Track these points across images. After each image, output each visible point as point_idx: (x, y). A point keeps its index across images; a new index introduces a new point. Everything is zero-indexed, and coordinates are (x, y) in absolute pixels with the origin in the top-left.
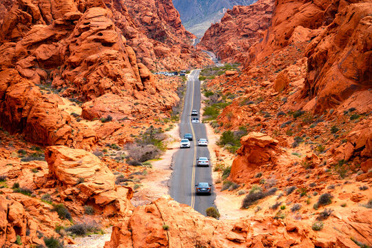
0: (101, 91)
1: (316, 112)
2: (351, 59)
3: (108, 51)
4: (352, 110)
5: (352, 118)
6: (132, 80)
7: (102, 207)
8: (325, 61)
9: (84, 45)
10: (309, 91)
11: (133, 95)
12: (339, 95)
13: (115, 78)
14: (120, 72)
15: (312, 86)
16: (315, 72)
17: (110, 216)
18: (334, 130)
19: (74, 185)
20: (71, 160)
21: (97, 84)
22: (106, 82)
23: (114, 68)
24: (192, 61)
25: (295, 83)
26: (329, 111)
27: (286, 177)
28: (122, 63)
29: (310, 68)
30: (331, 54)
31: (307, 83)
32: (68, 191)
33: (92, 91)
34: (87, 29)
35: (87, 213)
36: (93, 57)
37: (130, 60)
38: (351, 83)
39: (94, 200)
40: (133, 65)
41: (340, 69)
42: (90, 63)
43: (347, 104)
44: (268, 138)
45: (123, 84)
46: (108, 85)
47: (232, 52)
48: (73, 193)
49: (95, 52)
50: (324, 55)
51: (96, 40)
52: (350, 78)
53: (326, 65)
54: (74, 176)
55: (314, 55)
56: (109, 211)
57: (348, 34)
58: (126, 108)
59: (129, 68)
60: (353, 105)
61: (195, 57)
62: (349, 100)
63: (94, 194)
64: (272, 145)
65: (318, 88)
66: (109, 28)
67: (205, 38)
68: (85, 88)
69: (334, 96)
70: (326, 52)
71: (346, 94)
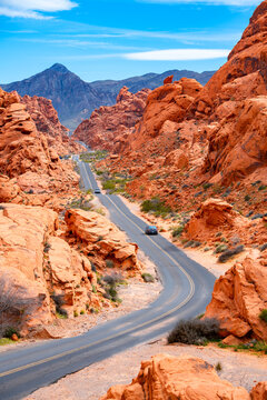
0: (22, 171)
1: (223, 184)
2: (254, 142)
3: (27, 138)
4: (259, 182)
5: (260, 189)
6: (46, 161)
7: (120, 261)
8: (226, 144)
9: (7, 133)
10: (210, 167)
11: (48, 173)
12: (244, 170)
13: (34, 159)
14: (38, 154)
15: (213, 164)
16: (216, 153)
17: (128, 269)
18: (247, 199)
19: (94, 243)
20: (89, 221)
21: (20, 165)
22: (27, 163)
23: (33, 151)
24: (71, 148)
25: (193, 162)
26: (236, 184)
27: (249, 236)
28: (38, 147)
29: (211, 150)
30: (232, 138)
31: (208, 161)
32: (90, 247)
33: (15, 170)
34: (10, 120)
35: (108, 266)
36: (15, 143)
37: (43, 145)
38: (254, 161)
39: (113, 255)
40: (45, 149)
41: (244, 149)
42: (12, 147)
43: (253, 178)
44: (225, 203)
45: (40, 165)
46: (28, 165)
47: (100, 141)
48: (94, 249)
49: (17, 139)
50: (226, 139)
51: (17, 129)
52: (254, 157)
53: (228, 146)
54: (94, 234)
55: (216, 139)
56: (127, 264)
57: (248, 122)
58: (44, 183)
59: (43, 152)
60: (258, 178)
61: (72, 145)
62: (254, 174)
63: (114, 250)
64: (228, 209)
65: (220, 166)
66: (27, 120)
67: (77, 131)
68: (9, 168)
69: (239, 171)
70: (227, 136)
71: (250, 170)
